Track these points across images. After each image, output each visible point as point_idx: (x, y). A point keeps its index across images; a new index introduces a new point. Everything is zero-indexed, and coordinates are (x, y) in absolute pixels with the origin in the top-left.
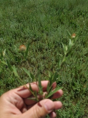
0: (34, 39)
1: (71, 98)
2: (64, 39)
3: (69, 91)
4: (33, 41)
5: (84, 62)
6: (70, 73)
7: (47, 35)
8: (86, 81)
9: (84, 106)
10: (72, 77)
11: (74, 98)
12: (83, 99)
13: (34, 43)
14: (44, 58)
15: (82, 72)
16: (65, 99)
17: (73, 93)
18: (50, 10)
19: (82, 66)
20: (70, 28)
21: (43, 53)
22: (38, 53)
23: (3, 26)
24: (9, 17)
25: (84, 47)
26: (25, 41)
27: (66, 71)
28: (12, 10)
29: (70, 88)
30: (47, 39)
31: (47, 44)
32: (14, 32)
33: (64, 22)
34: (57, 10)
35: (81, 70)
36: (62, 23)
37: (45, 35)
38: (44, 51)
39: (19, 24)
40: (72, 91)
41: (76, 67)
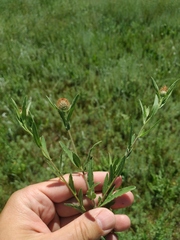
0: (70, 82)
1: (145, 208)
2: (132, 84)
3: (142, 193)
4: (67, 85)
5: (173, 132)
6: (144, 155)
7: (97, 73)
8: (176, 172)
9: (173, 224)
10: (147, 162)
11: (150, 207)
12: (170, 210)
13: (68, 89)
14: (89, 122)
15: (170, 154)
16: (132, 210)
17: (149, 198)
18: (104, 23)
19: (170, 141)
20: (145, 60)
21: (88, 111)
22: (78, 110)
23: (6, 54)
24: (17, 36)
25: (174, 101)
26: (50, 86)
27: (135, 152)
28: (25, 21)
29: (142, 186)
30: (96, 83)
31: (96, 92)
32: (28, 67)
33: (132, 48)
34: (118, 23)
35: (167, 149)
36: (129, 50)
37: (92, 73)
38: (90, 107)
39: (39, 51)
40: (147, 193)
41: (156, 143)
